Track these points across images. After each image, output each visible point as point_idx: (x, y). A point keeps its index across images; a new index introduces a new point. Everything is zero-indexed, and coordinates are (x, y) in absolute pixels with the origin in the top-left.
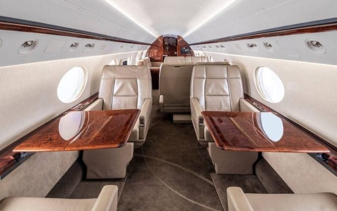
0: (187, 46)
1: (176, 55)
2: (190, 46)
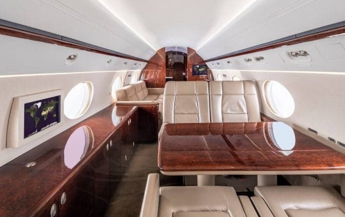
0: (203, 63)
1: (185, 79)
2: (207, 63)
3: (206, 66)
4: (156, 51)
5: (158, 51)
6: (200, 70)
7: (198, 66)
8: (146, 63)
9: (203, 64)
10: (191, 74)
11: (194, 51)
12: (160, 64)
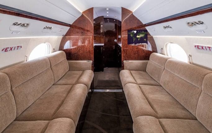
3: (146, 31)
4: (81, 12)
5: (84, 12)
6: (138, 36)
7: (135, 32)
8: (69, 28)
9: (142, 29)
10: (126, 43)
11: (130, 12)
12: (86, 29)
